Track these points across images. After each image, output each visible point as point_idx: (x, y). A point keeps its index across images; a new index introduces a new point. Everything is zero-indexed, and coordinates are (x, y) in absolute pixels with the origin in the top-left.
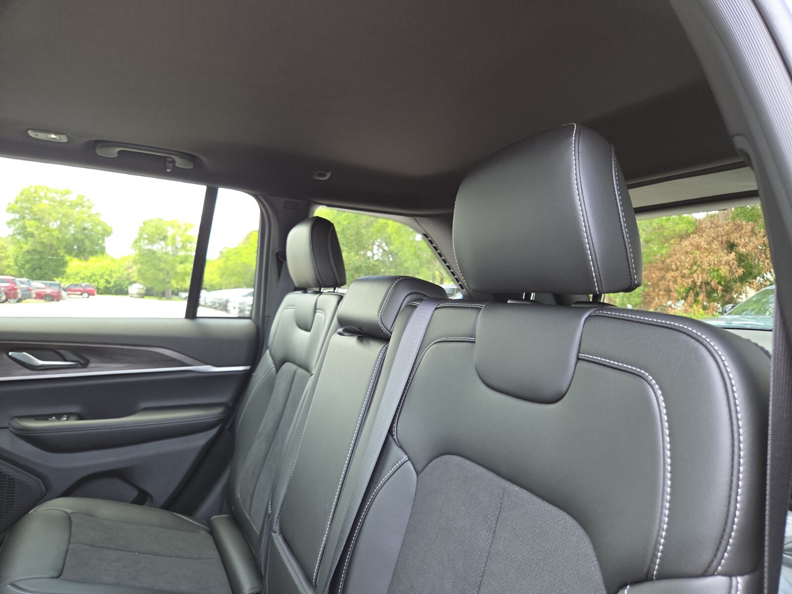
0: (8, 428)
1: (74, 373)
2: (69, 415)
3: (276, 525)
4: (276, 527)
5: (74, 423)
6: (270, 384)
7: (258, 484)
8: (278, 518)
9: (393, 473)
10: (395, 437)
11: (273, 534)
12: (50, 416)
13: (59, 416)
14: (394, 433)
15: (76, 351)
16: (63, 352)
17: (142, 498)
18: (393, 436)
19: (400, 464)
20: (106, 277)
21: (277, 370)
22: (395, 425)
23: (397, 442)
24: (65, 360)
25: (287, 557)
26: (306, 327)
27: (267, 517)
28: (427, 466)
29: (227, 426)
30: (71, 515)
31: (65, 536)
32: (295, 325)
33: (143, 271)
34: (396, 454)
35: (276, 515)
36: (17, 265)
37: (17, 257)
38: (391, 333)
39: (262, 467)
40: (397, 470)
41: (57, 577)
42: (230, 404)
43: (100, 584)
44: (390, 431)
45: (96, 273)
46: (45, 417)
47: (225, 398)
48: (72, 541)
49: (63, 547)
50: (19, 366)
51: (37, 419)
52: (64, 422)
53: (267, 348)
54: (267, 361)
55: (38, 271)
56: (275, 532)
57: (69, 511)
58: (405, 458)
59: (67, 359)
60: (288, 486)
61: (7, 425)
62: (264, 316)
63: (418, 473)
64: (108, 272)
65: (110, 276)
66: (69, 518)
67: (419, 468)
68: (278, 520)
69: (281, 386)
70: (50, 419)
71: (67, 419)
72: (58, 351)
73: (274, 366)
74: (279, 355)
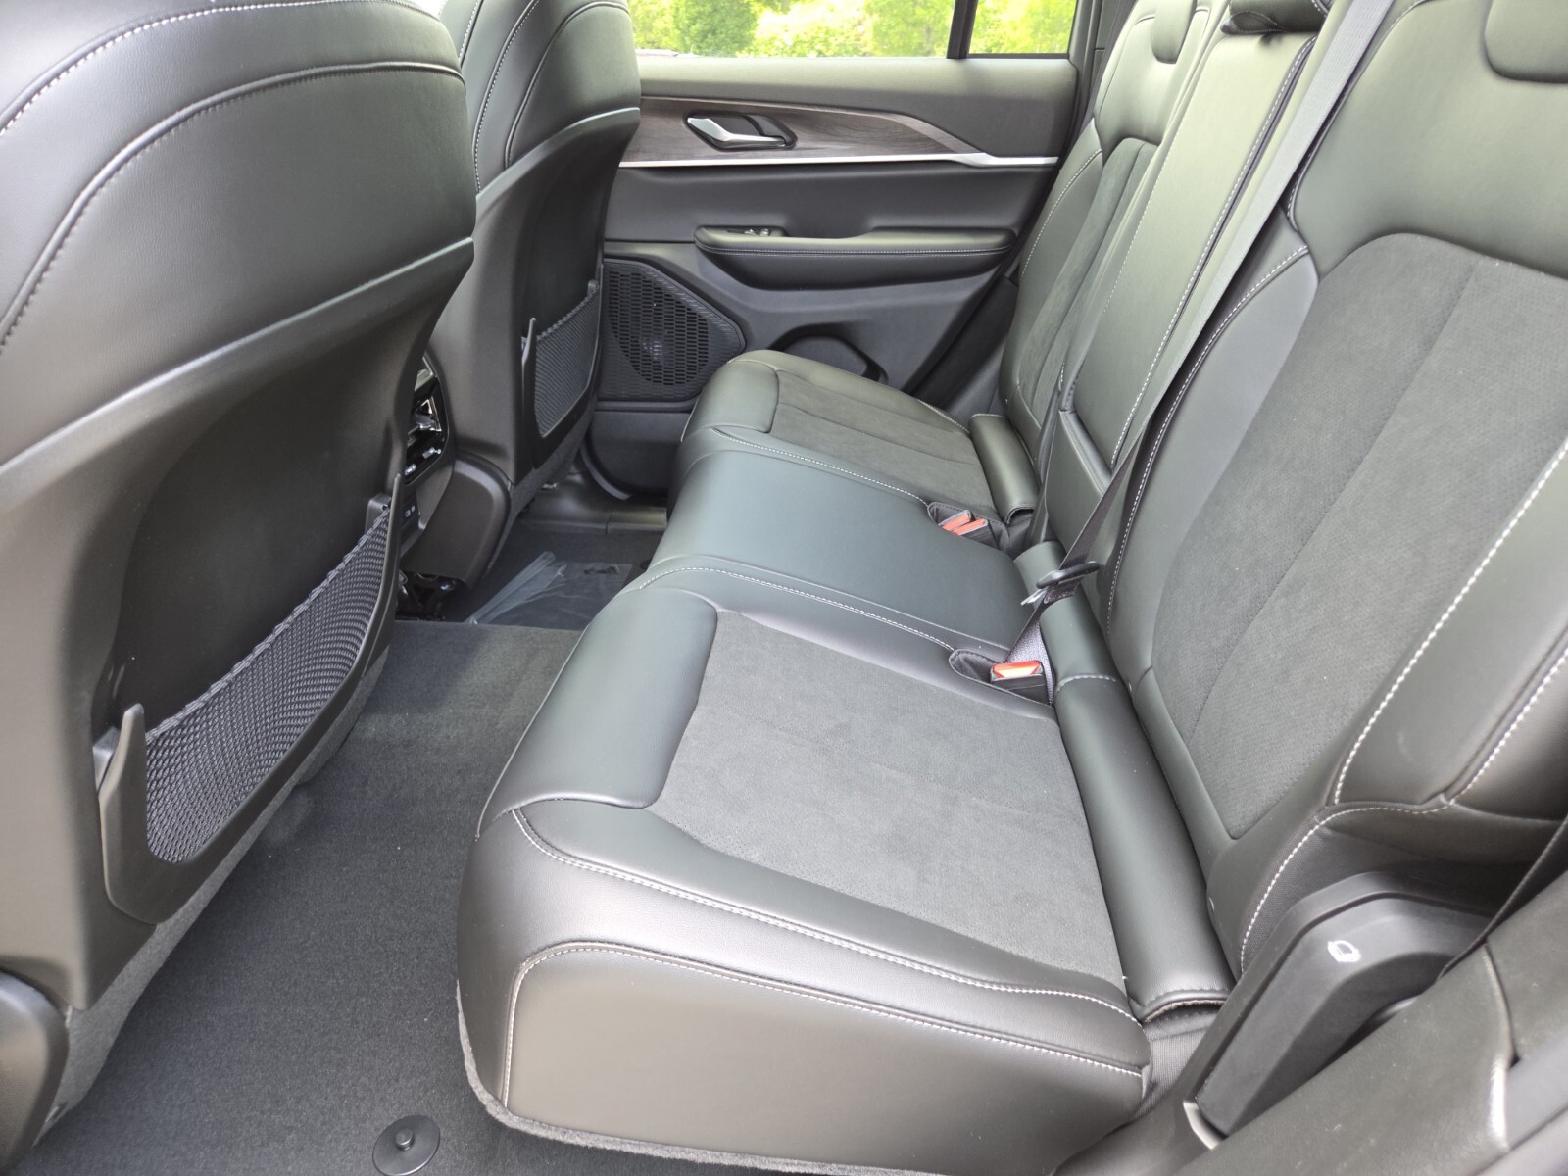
0: (694, 242)
1: (777, 157)
2: (771, 229)
3: (1068, 400)
4: (1067, 403)
5: (777, 240)
6: (1090, 188)
7: (1049, 356)
8: (1071, 389)
9: (1273, 279)
10: (1290, 213)
11: (1061, 413)
12: (747, 228)
13: (758, 230)
14: (1291, 206)
15: (775, 117)
16: (758, 119)
17: (874, 372)
18: (1286, 210)
19: (1290, 262)
20: (820, 47)
21: (1105, 160)
22: (1295, 191)
23: (1293, 223)
24: (763, 135)
25: (1078, 441)
26: (1168, 56)
27: (1056, 393)
28: (1341, 261)
29: (1008, 274)
30: (778, 374)
31: (774, 394)
32: (1150, 53)
33: (884, 29)
34: (1286, 244)
35: (1069, 384)
36: (678, 28)
37: (678, 9)
38: (1329, 9)
39: (1059, 329)
40: (1282, 272)
41: (768, 432)
42: (1016, 232)
43: (818, 451)
44: (1282, 203)
45: (803, 38)
46: (741, 229)
47: (1008, 218)
48: (780, 401)
49: (771, 405)
50: (701, 142)
51: (730, 232)
52: (765, 239)
53: (1093, 115)
54: (1089, 141)
55: (710, 38)
56: (1065, 410)
57: (776, 369)
58: (1301, 249)
59: (766, 131)
60: (1092, 344)
61: (691, 239)
62: (1093, 49)
63: (1320, 276)
64: (822, 36)
65: (826, 42)
66: (777, 376)
67: (1324, 266)
68: (1072, 392)
69: (1109, 184)
70: (747, 232)
71: (769, 235)
72: (751, 116)
73: (1100, 150)
74: (1112, 127)
